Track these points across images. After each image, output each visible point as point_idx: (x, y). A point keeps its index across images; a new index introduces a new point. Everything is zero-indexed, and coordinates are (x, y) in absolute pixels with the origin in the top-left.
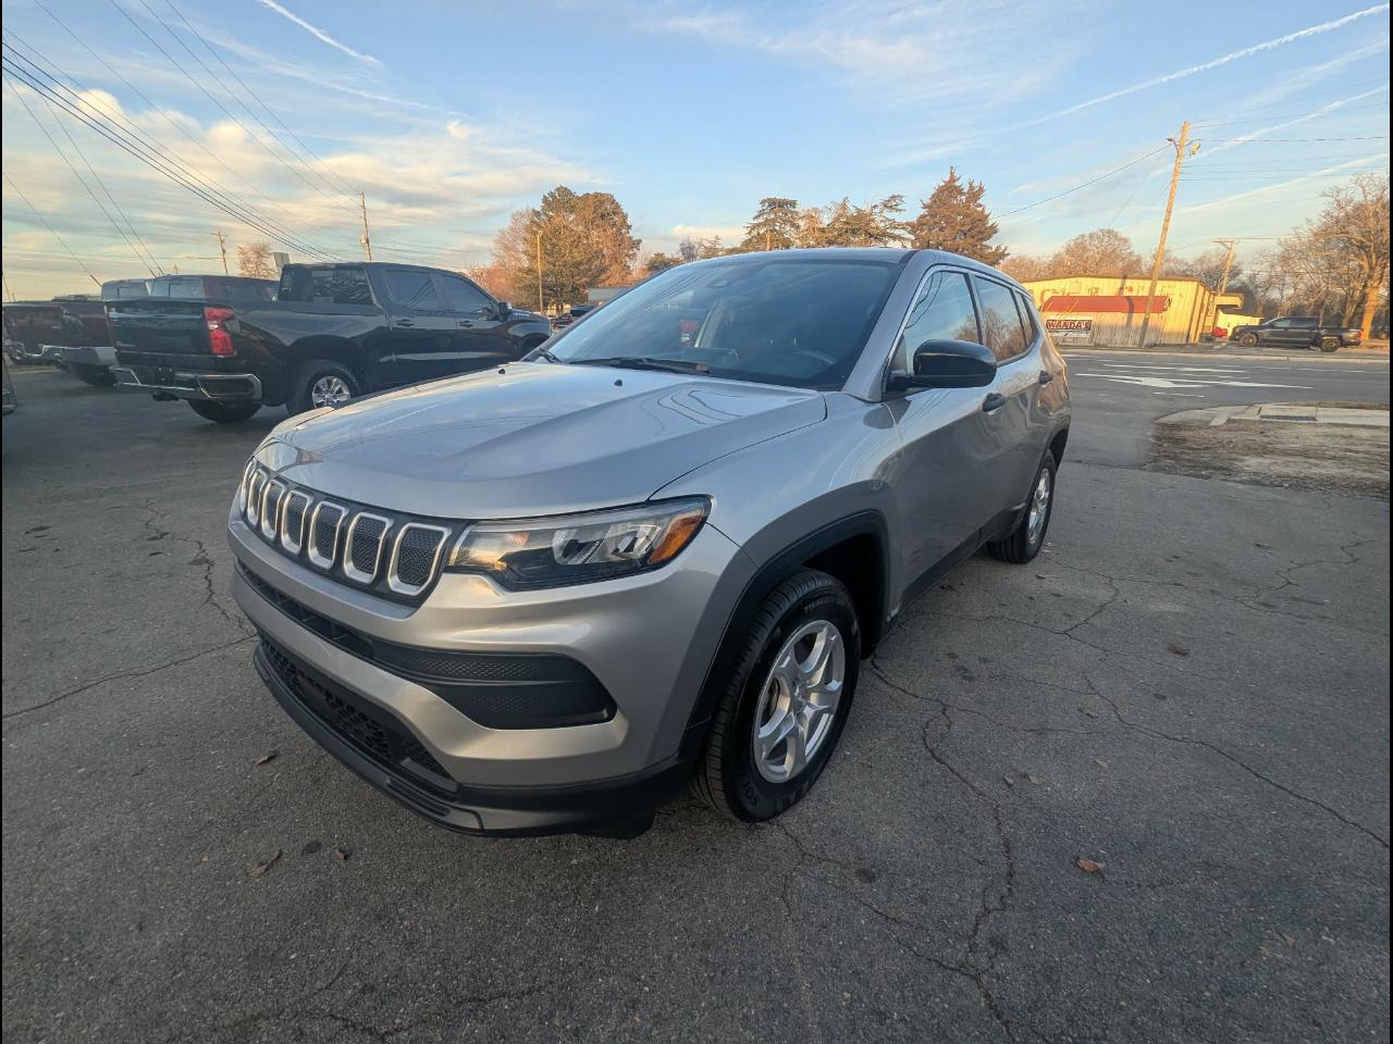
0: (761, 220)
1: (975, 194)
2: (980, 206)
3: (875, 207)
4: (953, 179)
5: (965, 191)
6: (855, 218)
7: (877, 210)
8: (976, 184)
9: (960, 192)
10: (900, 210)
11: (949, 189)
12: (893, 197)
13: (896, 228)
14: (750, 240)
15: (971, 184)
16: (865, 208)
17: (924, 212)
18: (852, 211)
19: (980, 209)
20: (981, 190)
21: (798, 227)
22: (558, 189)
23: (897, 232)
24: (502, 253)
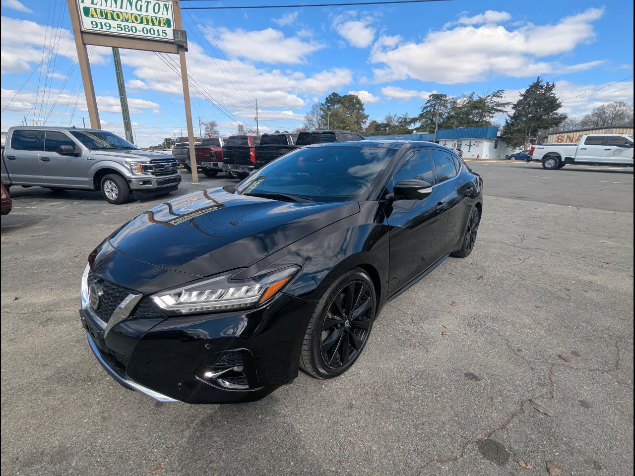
0: (428, 105)
1: (550, 89)
2: (552, 94)
3: (489, 96)
4: (538, 82)
5: (545, 87)
6: (477, 102)
7: (489, 98)
8: (551, 84)
9: (542, 87)
10: (502, 97)
11: (537, 86)
12: (499, 91)
13: (499, 106)
14: (422, 114)
15: (548, 83)
16: (483, 97)
17: (521, 98)
18: (476, 98)
19: (552, 95)
20: (554, 86)
21: (447, 106)
22: (332, 94)
23: (499, 108)
24: (307, 122)
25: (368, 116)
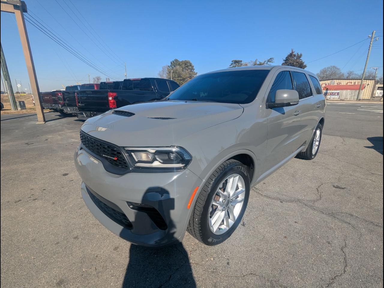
0: (232, 66)
1: (299, 57)
2: (301, 60)
3: (265, 61)
4: (292, 52)
5: (296, 55)
7: (266, 62)
8: (299, 54)
9: (295, 56)
10: (273, 62)
11: (291, 55)
12: (271, 59)
16: (262, 62)
17: (284, 62)
18: (258, 63)
20: (301, 55)
25: (197, 73)
